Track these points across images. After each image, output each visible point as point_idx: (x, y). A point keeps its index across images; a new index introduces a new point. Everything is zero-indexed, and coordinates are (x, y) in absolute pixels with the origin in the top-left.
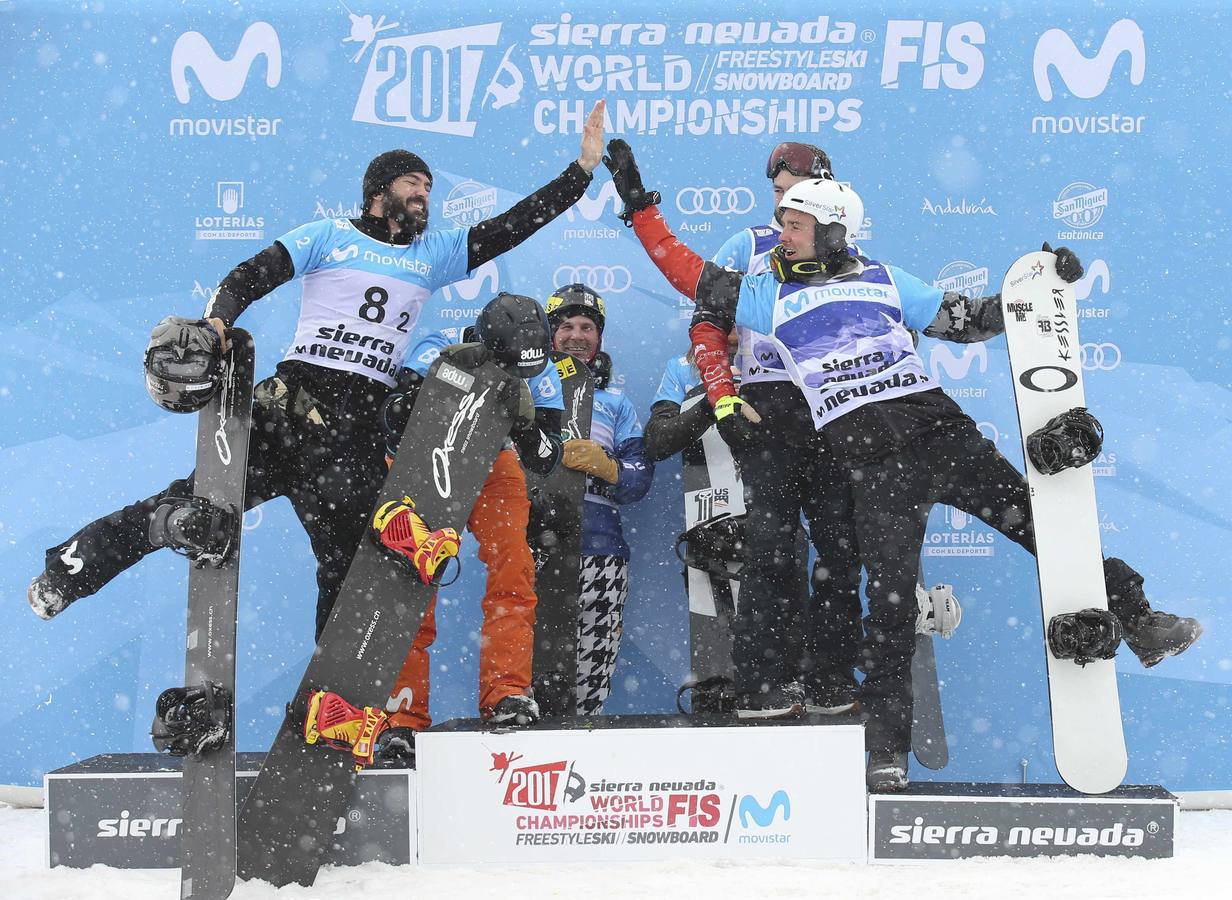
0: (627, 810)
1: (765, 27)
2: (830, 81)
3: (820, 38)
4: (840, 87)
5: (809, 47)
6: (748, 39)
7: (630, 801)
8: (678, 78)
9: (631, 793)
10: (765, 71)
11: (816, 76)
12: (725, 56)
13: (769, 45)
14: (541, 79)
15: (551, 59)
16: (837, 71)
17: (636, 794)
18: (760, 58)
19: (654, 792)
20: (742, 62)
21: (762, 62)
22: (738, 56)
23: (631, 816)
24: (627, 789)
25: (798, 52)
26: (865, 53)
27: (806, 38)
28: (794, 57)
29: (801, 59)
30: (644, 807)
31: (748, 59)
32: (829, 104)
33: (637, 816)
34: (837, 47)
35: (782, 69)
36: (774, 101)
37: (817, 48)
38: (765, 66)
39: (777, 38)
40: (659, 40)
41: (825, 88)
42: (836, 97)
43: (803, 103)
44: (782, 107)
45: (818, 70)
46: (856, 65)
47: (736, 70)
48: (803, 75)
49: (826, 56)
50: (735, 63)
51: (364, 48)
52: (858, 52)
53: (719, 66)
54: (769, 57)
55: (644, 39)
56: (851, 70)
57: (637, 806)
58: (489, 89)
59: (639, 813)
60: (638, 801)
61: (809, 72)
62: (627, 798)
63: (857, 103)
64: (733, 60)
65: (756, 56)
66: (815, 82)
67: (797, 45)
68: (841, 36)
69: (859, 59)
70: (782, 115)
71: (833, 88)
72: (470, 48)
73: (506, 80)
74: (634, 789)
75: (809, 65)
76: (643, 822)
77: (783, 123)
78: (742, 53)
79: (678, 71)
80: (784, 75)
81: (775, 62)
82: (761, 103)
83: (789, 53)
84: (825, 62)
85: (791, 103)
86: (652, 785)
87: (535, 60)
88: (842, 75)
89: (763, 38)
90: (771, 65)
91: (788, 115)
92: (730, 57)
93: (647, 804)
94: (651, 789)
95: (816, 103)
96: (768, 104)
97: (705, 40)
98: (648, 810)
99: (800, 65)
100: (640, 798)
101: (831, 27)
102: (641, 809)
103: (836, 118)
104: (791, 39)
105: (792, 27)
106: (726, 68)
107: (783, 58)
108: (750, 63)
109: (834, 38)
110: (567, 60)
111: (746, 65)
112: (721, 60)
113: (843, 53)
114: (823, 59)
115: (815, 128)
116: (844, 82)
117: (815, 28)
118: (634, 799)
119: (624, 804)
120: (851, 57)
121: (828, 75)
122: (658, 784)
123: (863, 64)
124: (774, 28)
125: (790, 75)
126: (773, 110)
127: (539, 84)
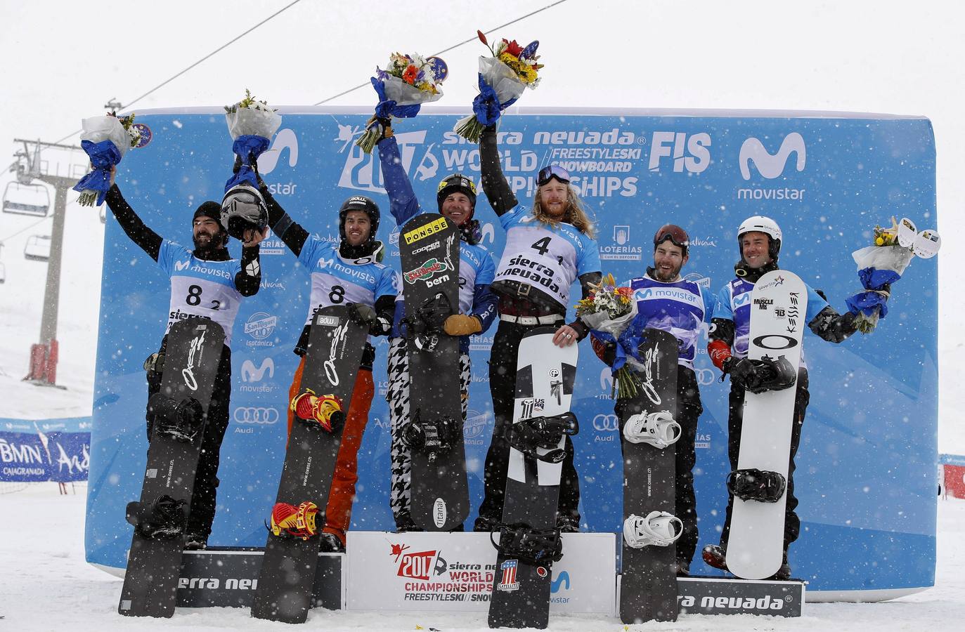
0: (471, 581)
1: (581, 135)
2: (619, 167)
3: (613, 142)
4: (625, 170)
5: (607, 146)
6: (571, 141)
7: (473, 575)
8: (529, 163)
9: (474, 570)
10: (580, 160)
11: (611, 164)
12: (557, 151)
13: (584, 146)
14: (449, 164)
15: (455, 152)
16: (623, 161)
17: (477, 571)
18: (578, 153)
19: (488, 571)
20: (567, 155)
21: (579, 155)
22: (564, 151)
23: (474, 585)
24: (472, 568)
25: (600, 150)
26: (640, 151)
27: (605, 142)
28: (598, 152)
29: (602, 153)
30: (482, 579)
31: (570, 153)
32: (617, 180)
33: (477, 585)
34: (623, 147)
35: (590, 159)
36: (586, 178)
37: (611, 148)
38: (581, 157)
39: (588, 141)
40: (519, 140)
41: (616, 171)
42: (622, 176)
43: (602, 179)
44: (590, 182)
45: (612, 160)
46: (634, 158)
47: (563, 160)
48: (603, 164)
49: (617, 152)
50: (563, 156)
51: (345, 146)
52: (635, 150)
53: (553, 157)
54: (583, 152)
55: (509, 141)
56: (631, 160)
57: (477, 579)
58: (418, 169)
59: (478, 583)
60: (478, 576)
61: (606, 161)
62: (471, 574)
63: (634, 180)
64: (562, 153)
65: (575, 152)
66: (610, 167)
67: (600, 145)
68: (626, 141)
69: (636, 154)
70: (590, 186)
71: (620, 171)
72: (407, 145)
73: (428, 164)
74: (476, 568)
75: (606, 157)
76: (481, 588)
77: (590, 191)
78: (567, 150)
79: (529, 160)
80: (592, 163)
81: (587, 156)
82: (578, 179)
83: (595, 150)
84: (616, 156)
85: (595, 179)
86: (487, 566)
87: (445, 153)
88: (626, 163)
89: (580, 141)
90: (584, 157)
91: (594, 186)
92: (560, 152)
93: (484, 578)
94: (486, 569)
95: (610, 180)
96: (582, 180)
97: (546, 142)
98: (483, 581)
99: (601, 157)
100: (479, 573)
101: (620, 135)
102: (480, 581)
103: (622, 188)
104: (596, 142)
105: (597, 135)
106: (557, 158)
107: (591, 153)
108: (572, 155)
109: (622, 141)
110: (464, 152)
111: (569, 157)
112: (555, 153)
113: (626, 150)
114: (615, 153)
115: (609, 194)
116: (626, 167)
117: (610, 136)
118: (476, 574)
119: (469, 577)
120: (632, 153)
121: (617, 163)
122: (490, 566)
123: (638, 157)
124: (586, 135)
125: (595, 163)
126: (585, 183)
127: (447, 166)
